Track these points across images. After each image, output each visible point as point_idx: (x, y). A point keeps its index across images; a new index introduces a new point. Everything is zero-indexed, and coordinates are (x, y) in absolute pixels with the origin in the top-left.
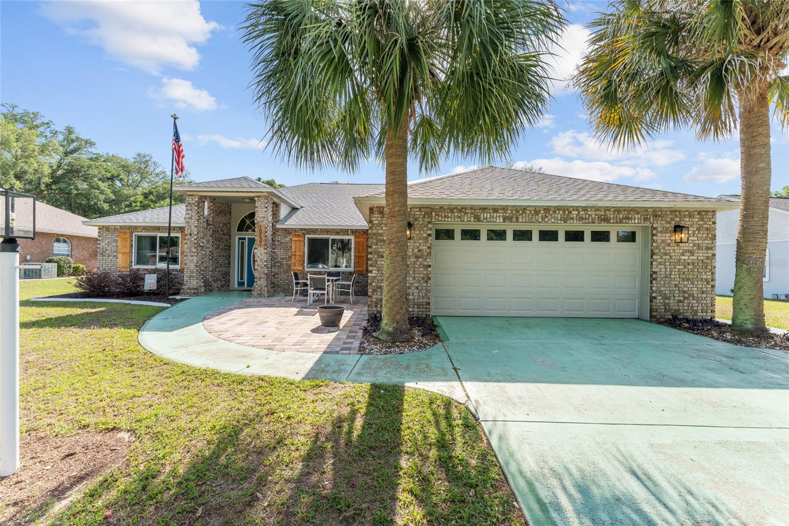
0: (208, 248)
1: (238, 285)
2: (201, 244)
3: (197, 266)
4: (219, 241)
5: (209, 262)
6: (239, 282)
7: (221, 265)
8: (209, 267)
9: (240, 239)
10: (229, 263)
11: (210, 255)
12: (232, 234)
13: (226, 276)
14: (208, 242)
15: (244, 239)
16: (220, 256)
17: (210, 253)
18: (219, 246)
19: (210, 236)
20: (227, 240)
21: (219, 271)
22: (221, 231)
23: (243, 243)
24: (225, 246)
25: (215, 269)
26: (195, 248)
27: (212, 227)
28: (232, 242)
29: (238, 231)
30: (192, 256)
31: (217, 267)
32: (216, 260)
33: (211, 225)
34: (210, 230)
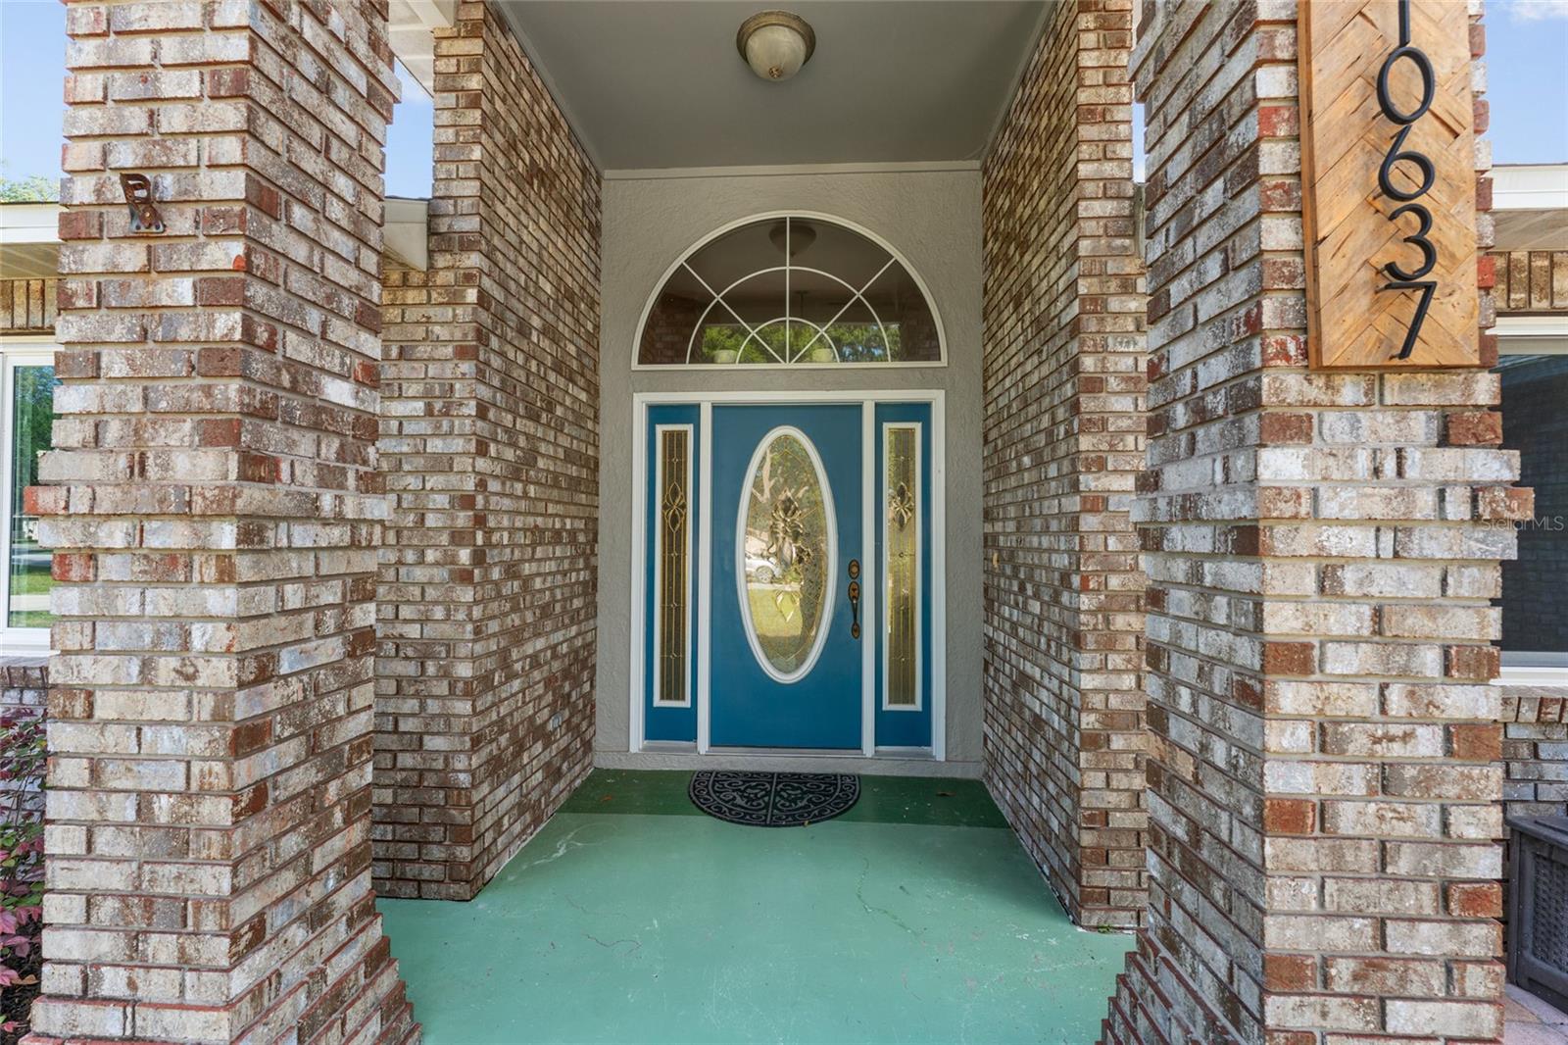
0: (443, 464)
1: (649, 735)
2: (339, 392)
3: (249, 738)
4: (535, 418)
5: (450, 605)
6: (653, 716)
7: (546, 611)
8: (450, 646)
9: (658, 414)
10: (591, 587)
11: (458, 537)
12: (607, 379)
13: (577, 683)
14: (440, 405)
15: (689, 413)
16: (537, 535)
17: (463, 519)
18: (531, 457)
19: (462, 353)
20: (578, 420)
21: (535, 661)
22: (547, 331)
23: (675, 443)
24: (570, 456)
25: (505, 663)
26: (217, 432)
27: (473, 260)
28: (605, 430)
29: (643, 359)
30: (169, 567)
31: (516, 636)
32: (511, 571)
33: (466, 245)
34: (454, 300)
